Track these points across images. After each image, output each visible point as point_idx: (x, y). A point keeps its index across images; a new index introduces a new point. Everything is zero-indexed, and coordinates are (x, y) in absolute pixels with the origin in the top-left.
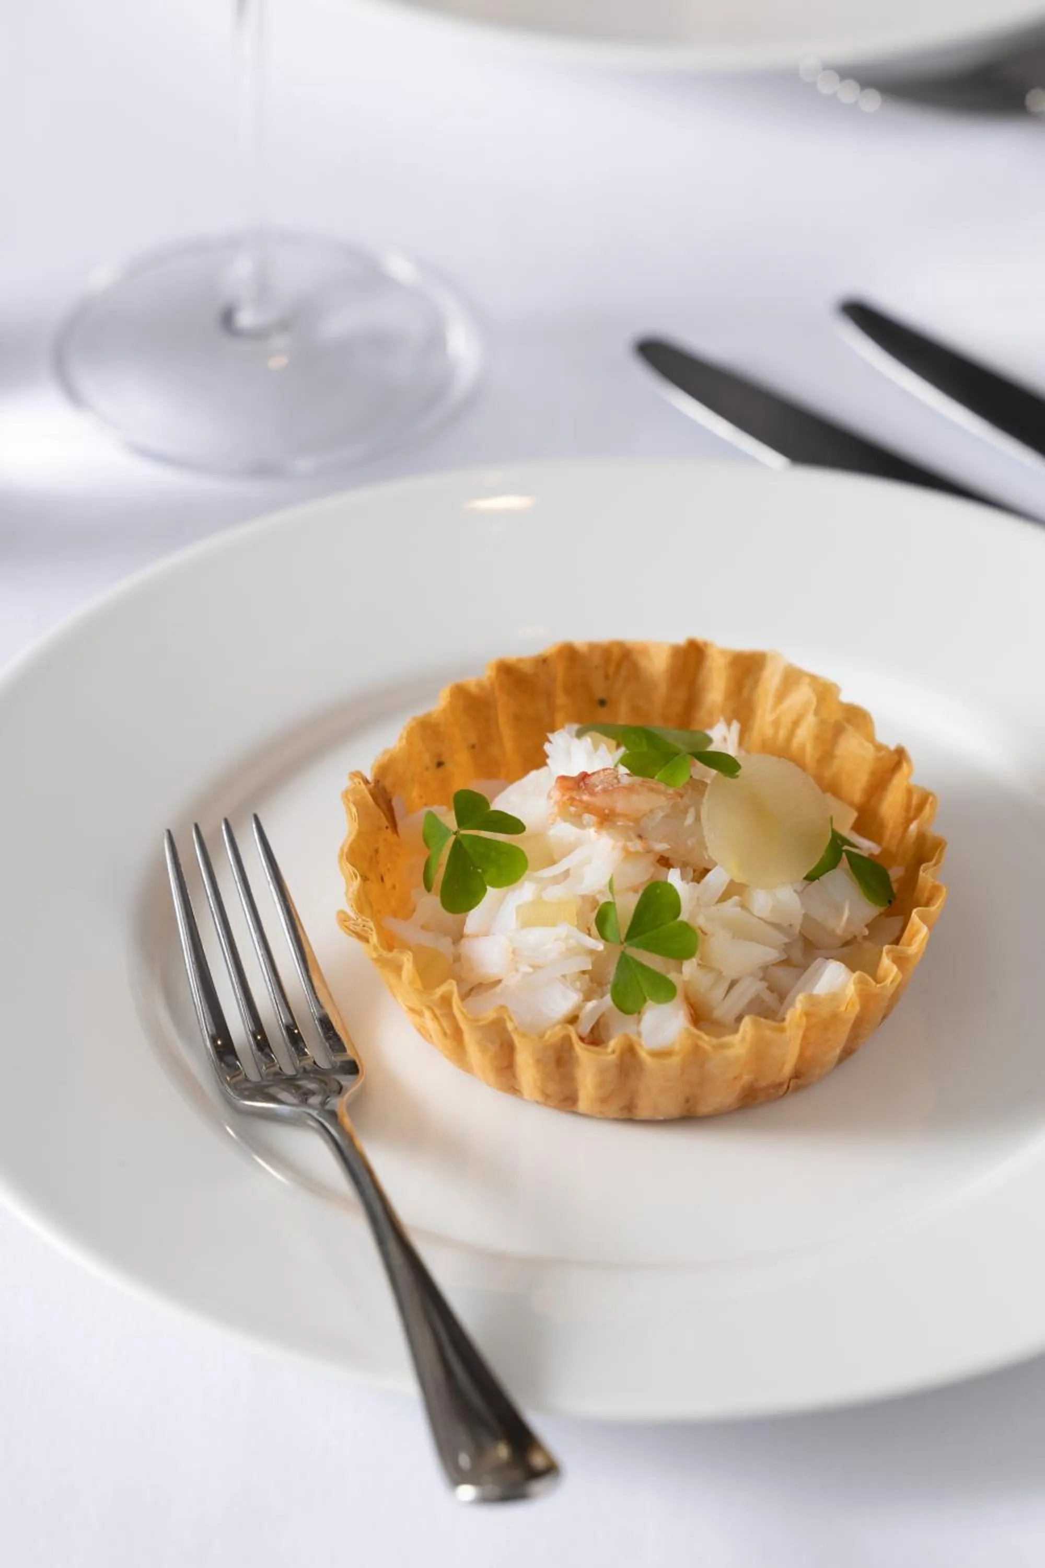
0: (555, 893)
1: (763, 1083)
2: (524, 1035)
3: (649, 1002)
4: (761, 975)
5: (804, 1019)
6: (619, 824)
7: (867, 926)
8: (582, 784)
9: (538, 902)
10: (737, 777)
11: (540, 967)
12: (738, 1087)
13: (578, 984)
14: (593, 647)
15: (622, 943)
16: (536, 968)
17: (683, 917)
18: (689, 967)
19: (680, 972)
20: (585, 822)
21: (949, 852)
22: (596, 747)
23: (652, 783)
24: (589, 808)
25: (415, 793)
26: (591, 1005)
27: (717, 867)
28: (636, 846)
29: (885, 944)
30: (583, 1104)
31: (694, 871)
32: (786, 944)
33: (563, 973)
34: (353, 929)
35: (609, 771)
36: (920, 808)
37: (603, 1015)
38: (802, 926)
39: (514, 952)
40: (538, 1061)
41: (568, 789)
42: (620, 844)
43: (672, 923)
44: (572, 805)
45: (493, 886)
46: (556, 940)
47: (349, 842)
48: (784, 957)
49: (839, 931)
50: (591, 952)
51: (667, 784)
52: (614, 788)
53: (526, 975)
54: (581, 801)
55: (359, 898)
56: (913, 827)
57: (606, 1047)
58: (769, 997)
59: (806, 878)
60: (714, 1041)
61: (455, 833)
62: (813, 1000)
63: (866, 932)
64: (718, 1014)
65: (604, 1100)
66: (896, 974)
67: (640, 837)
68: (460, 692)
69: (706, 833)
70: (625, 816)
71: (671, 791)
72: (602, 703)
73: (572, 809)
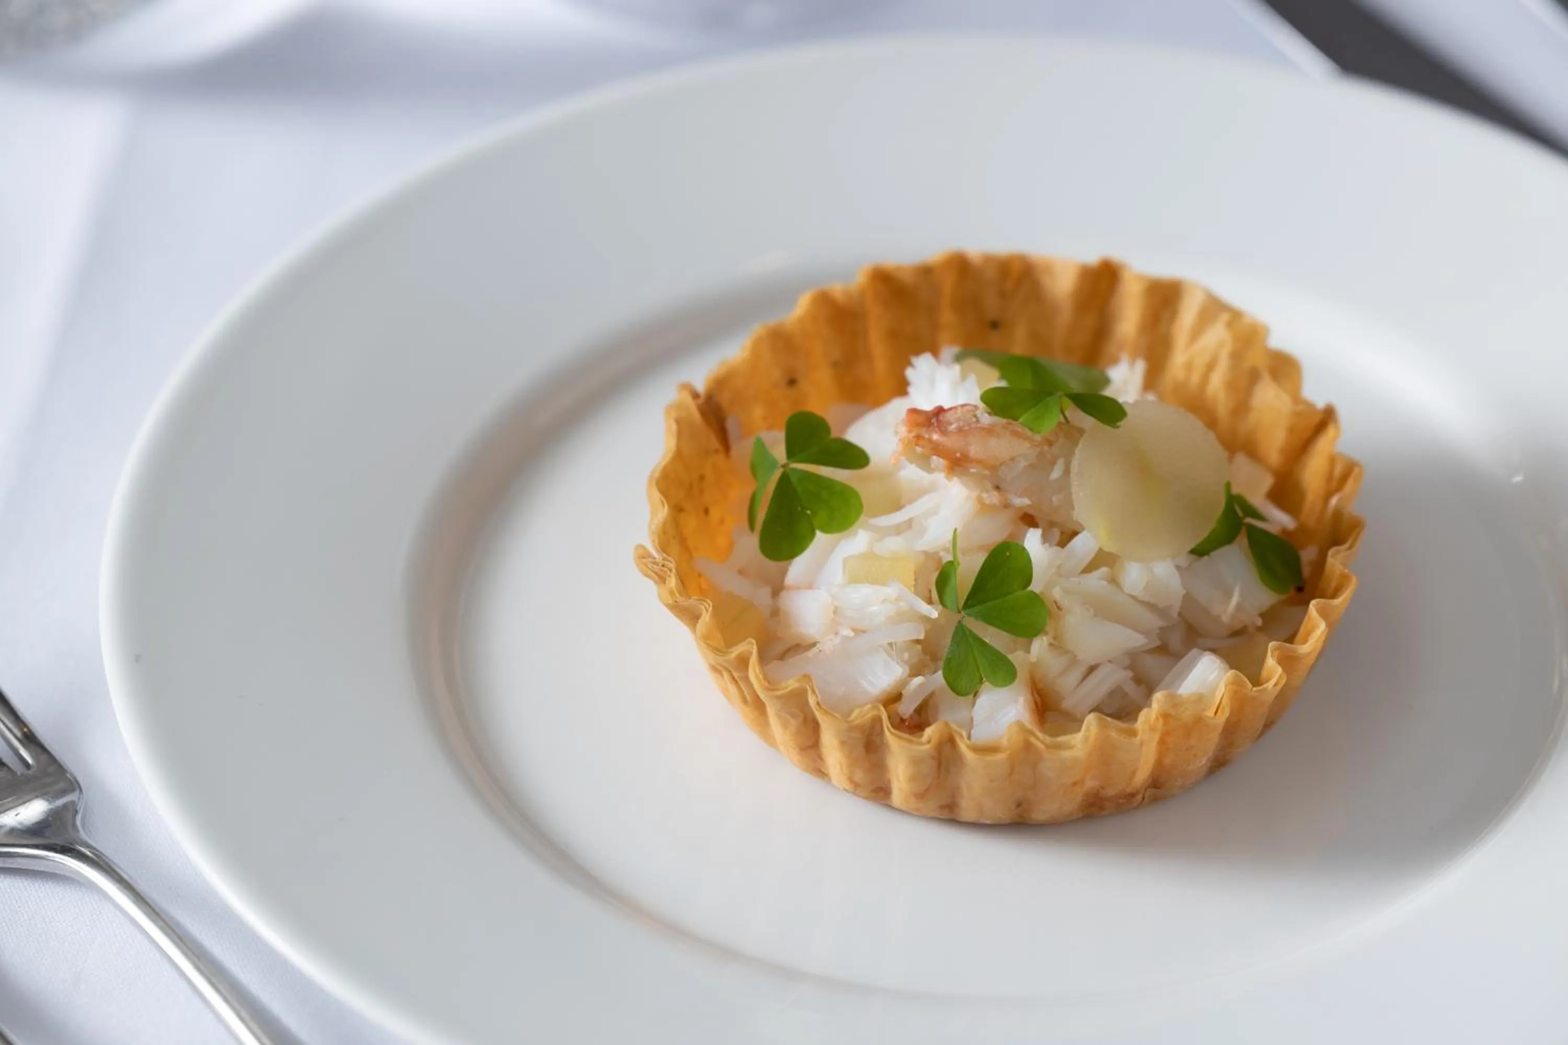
0: (893, 544)
1: (1111, 792)
2: (826, 713)
3: (987, 684)
4: (1128, 662)
5: (1161, 721)
6: (972, 470)
7: (1262, 615)
8: (934, 420)
9: (869, 556)
10: (1118, 427)
11: (864, 632)
12: (1078, 796)
13: (906, 655)
14: (989, 260)
15: (959, 612)
16: (858, 632)
17: (1035, 587)
18: (1039, 646)
19: (1028, 651)
20: (933, 466)
21: (1366, 535)
22: (964, 377)
23: (1018, 426)
24: (937, 450)
25: (758, 412)
26: (918, 680)
27: (1085, 532)
28: (993, 498)
29: (1273, 640)
30: (897, 798)
31: (1062, 533)
32: (1161, 629)
33: (890, 641)
34: (651, 568)
35: (968, 408)
36: (1344, 478)
37: (932, 694)
38: (1182, 607)
39: (835, 612)
40: (843, 743)
41: (918, 425)
42: (975, 494)
43: (1020, 593)
44: (917, 445)
45: (824, 530)
46: (884, 601)
47: (663, 464)
48: (1158, 643)
49: (1225, 619)
50: (926, 619)
51: (1031, 429)
52: (971, 428)
53: (846, 639)
54: (930, 441)
55: (664, 532)
56: (1334, 501)
57: (921, 736)
58: (1131, 689)
59: (1192, 552)
60: (1048, 739)
61: (784, 466)
62: (1175, 701)
63: (1259, 622)
64: (1067, 704)
65: (920, 796)
66: (1281, 676)
67: (997, 488)
68: (824, 300)
69: (1074, 490)
70: (979, 462)
71: (1038, 437)
72: (995, 325)
73: (919, 450)
